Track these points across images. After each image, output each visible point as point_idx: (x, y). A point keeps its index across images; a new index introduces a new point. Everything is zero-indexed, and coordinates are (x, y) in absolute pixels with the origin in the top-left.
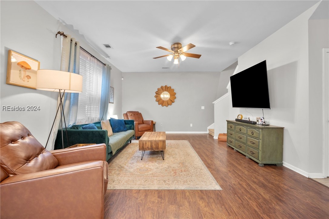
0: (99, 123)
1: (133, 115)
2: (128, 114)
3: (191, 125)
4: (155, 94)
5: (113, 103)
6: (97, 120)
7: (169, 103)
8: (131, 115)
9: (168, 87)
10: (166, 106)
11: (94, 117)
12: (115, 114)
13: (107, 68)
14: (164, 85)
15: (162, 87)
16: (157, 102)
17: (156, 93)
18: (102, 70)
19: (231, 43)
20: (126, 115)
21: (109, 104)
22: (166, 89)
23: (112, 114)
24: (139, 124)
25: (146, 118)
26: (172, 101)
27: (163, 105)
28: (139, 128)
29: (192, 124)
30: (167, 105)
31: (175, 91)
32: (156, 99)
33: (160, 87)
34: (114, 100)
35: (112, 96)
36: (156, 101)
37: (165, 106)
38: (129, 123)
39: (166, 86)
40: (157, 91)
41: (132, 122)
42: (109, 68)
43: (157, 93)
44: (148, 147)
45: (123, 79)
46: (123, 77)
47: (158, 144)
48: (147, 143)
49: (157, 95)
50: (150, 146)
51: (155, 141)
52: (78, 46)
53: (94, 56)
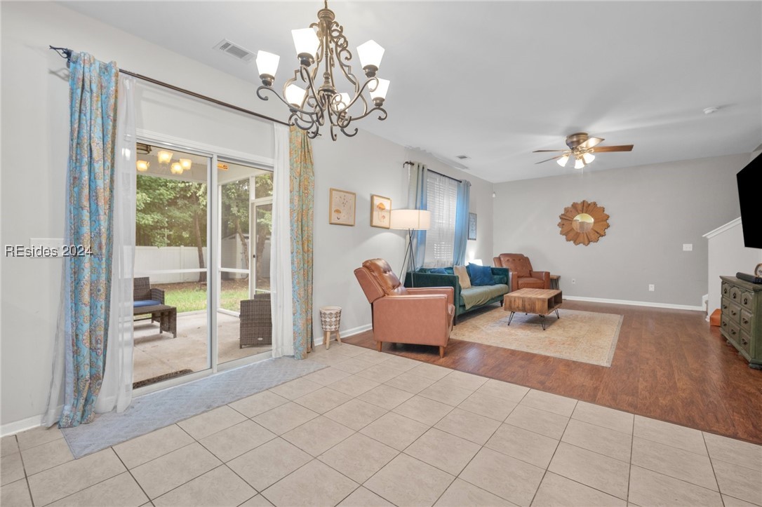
0: (451, 268)
1: (511, 260)
2: (502, 259)
3: (652, 288)
4: (560, 221)
5: (475, 239)
6: (449, 265)
7: (593, 236)
8: (508, 260)
9: (590, 204)
10: (584, 244)
11: (445, 260)
12: (477, 258)
13: (463, 186)
14: (579, 201)
15: (574, 205)
16: (564, 237)
17: (561, 218)
18: (456, 189)
19: (707, 111)
20: (499, 259)
21: (468, 241)
22: (584, 208)
23: (474, 257)
24: (518, 277)
25: (537, 267)
26: (598, 233)
27: (576, 242)
28: (520, 282)
29: (653, 285)
30: (587, 242)
31: (606, 212)
32: (560, 229)
33: (569, 205)
34: (478, 233)
35: (474, 228)
36: (562, 233)
37: (582, 244)
38: (501, 273)
39: (584, 201)
40: (563, 213)
41: (506, 271)
42: (468, 185)
43: (564, 217)
44: (518, 307)
45: (494, 195)
46: (494, 193)
47: (534, 304)
48: (517, 301)
49: (564, 222)
50: (520, 306)
51: (530, 299)
52: (425, 170)
53: (444, 176)
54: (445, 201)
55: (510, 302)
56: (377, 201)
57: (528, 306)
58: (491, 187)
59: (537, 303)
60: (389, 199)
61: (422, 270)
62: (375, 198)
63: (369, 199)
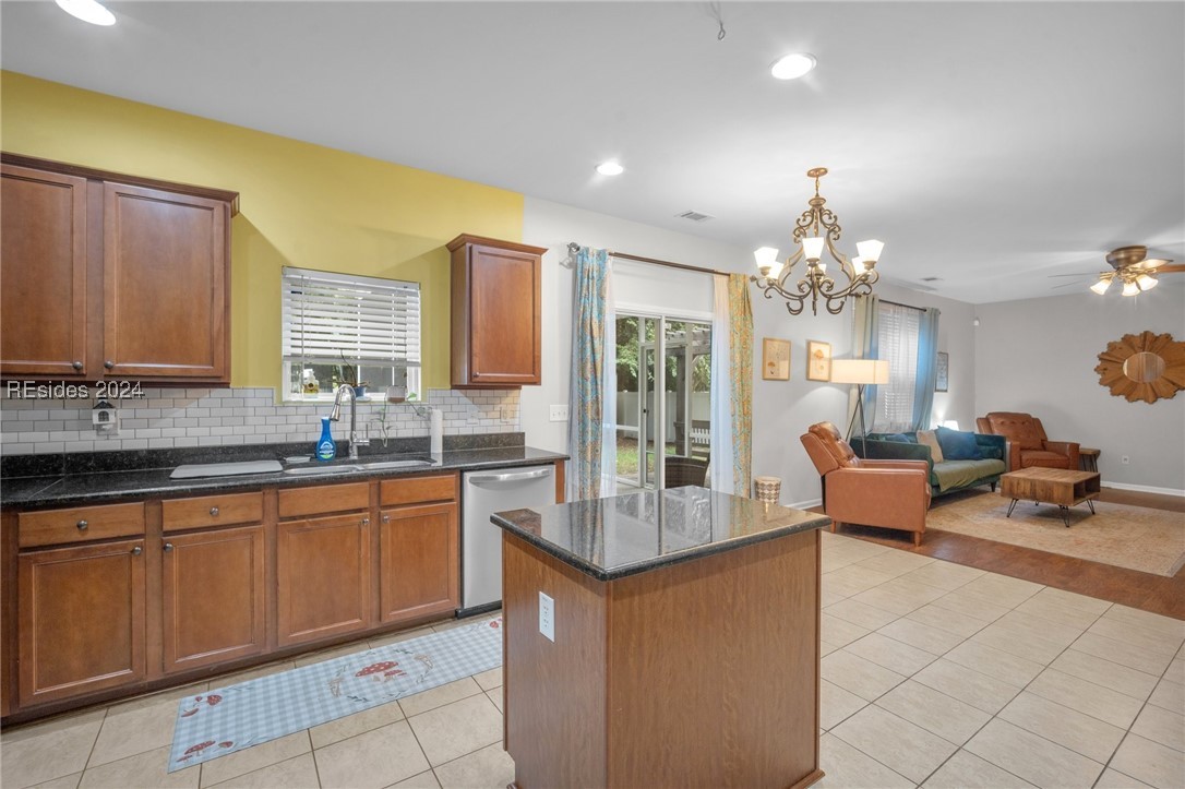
0: (913, 434)
1: (1008, 423)
2: (992, 421)
4: (1099, 363)
5: (946, 391)
6: (907, 429)
8: (1002, 423)
9: (1157, 339)
10: (1146, 401)
11: (901, 421)
12: (949, 417)
13: (929, 317)
15: (1128, 339)
16: (1108, 389)
17: (1100, 359)
18: (916, 321)
20: (986, 421)
21: (936, 394)
22: (1147, 343)
23: (944, 418)
24: (1022, 449)
25: (1055, 434)
26: (1174, 384)
27: (1130, 398)
28: (1023, 458)
30: (1151, 399)
32: (1100, 376)
34: (952, 382)
35: (944, 375)
36: (1102, 382)
37: (1141, 402)
38: (991, 442)
40: (1105, 350)
41: (1000, 441)
42: (935, 313)
43: (1105, 357)
44: (1024, 493)
45: (977, 323)
46: (977, 319)
47: (1051, 489)
48: (1022, 484)
49: (1108, 365)
50: (1028, 491)
51: (1044, 482)
52: (876, 301)
53: (901, 305)
54: (902, 339)
55: (1011, 485)
56: (814, 348)
57: (1039, 492)
58: (972, 311)
59: (1055, 488)
60: (827, 344)
61: (872, 435)
62: (812, 344)
63: (804, 345)
